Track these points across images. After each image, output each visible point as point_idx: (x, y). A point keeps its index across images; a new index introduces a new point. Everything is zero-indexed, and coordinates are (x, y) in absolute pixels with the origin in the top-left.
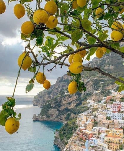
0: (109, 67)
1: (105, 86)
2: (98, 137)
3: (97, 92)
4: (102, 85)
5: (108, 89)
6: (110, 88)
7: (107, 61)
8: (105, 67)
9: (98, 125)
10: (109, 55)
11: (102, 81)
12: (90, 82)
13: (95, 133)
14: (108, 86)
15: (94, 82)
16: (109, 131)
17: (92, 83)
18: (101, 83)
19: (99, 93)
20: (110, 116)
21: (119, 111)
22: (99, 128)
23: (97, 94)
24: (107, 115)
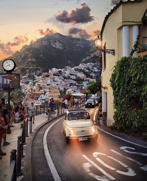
0: (32, 59)
1: (30, 72)
2: (44, 95)
3: (25, 76)
4: (28, 72)
5: (33, 74)
6: (34, 73)
7: (29, 55)
8: (28, 59)
9: (43, 89)
10: (30, 52)
11: (28, 69)
12: (19, 70)
13: (42, 92)
14: (33, 72)
15: (22, 69)
16: (51, 91)
17: (20, 70)
18: (27, 70)
19: (27, 77)
20: (49, 83)
21: (54, 81)
22: (45, 90)
23: (25, 78)
24: (47, 83)
